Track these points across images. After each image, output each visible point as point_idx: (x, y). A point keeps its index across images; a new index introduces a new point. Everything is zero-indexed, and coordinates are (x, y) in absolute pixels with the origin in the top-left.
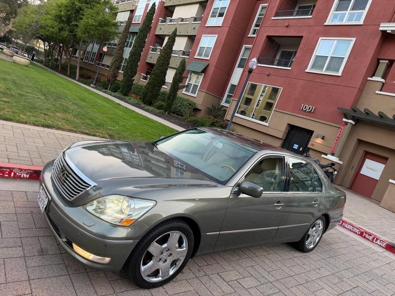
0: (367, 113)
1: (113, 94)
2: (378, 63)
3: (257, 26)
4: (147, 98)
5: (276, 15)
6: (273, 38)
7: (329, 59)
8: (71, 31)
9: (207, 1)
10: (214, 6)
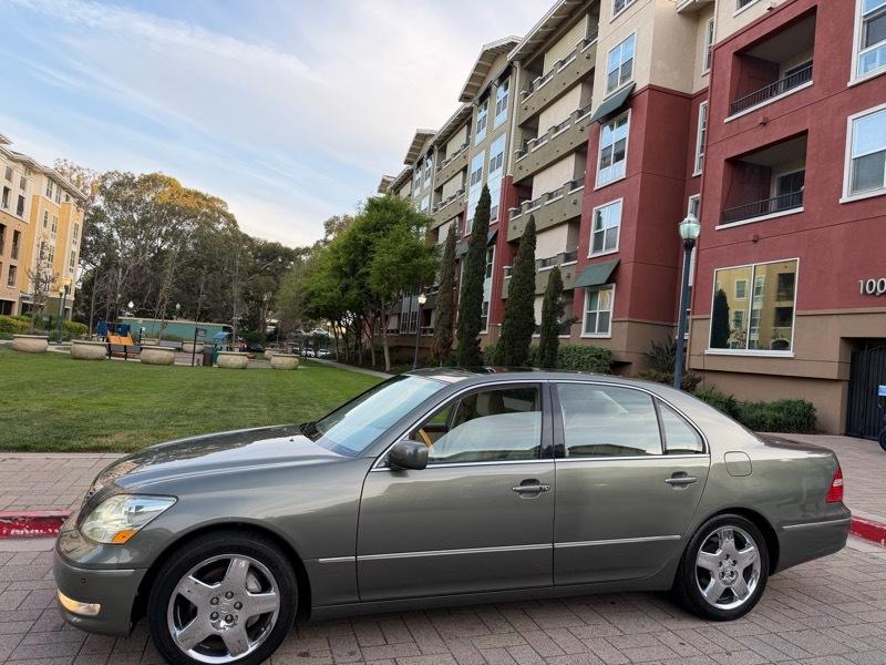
5: (734, 110)
8: (362, 286)
9: (586, 143)
10: (603, 144)
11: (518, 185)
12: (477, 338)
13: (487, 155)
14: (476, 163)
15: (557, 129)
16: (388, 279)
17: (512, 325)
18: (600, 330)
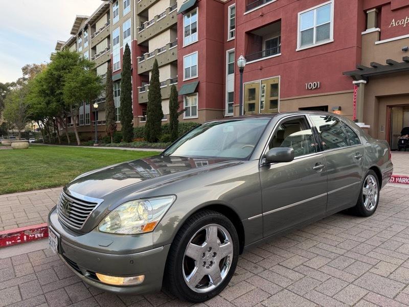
0: (375, 67)
1: (118, 145)
2: (366, 15)
3: (232, 28)
4: (151, 136)
5: (247, 9)
6: (252, 32)
7: (315, 30)
8: (58, 101)
9: (176, 24)
10: (185, 25)
11: (140, 45)
12: (132, 123)
13: (121, 29)
14: (115, 34)
15: (159, 17)
16: (74, 96)
17: (151, 115)
18: (192, 115)
